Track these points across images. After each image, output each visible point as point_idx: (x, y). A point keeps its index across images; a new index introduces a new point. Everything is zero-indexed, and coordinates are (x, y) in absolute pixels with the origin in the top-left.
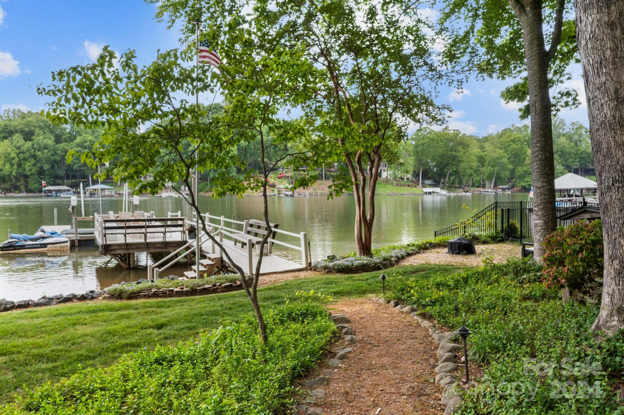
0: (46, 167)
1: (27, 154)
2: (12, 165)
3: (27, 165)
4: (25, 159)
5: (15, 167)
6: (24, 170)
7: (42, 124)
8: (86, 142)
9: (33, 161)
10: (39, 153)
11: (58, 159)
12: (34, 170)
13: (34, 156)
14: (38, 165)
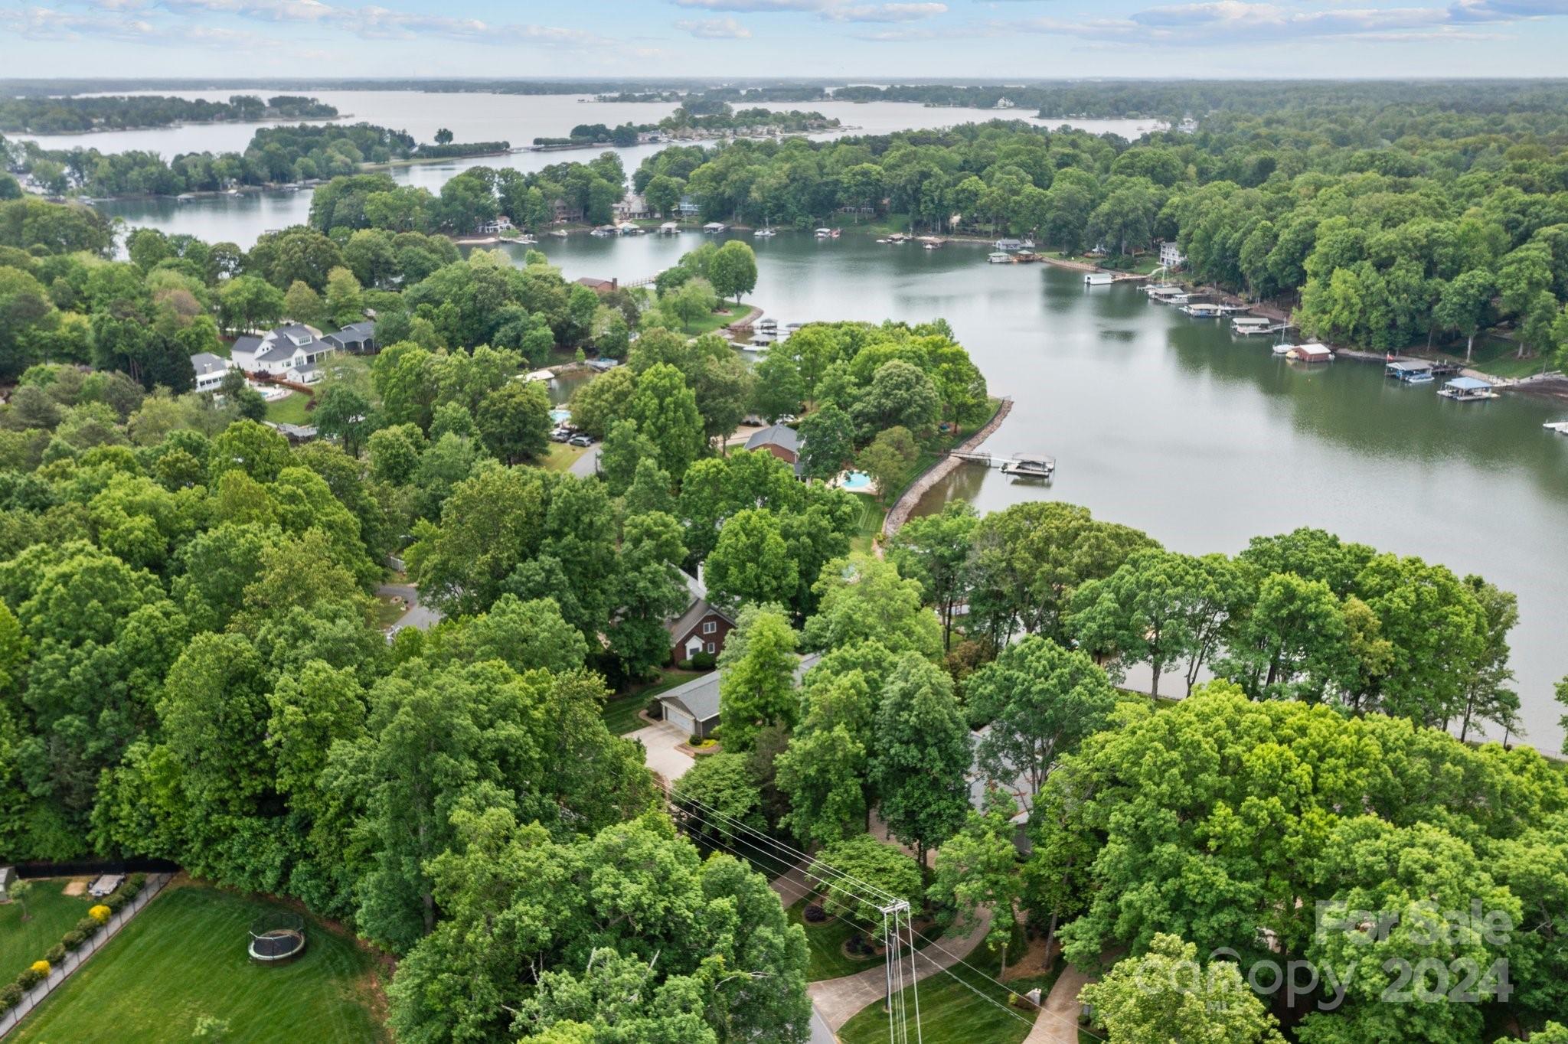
0: (1402, 320)
1: (1376, 299)
2: (1352, 313)
3: (1374, 316)
4: (1373, 306)
5: (1357, 316)
6: (1368, 320)
7: (1410, 244)
8: (1472, 287)
9: (1383, 308)
10: (1393, 300)
11: (1423, 307)
12: (1382, 323)
13: (1386, 303)
14: (1391, 315)
